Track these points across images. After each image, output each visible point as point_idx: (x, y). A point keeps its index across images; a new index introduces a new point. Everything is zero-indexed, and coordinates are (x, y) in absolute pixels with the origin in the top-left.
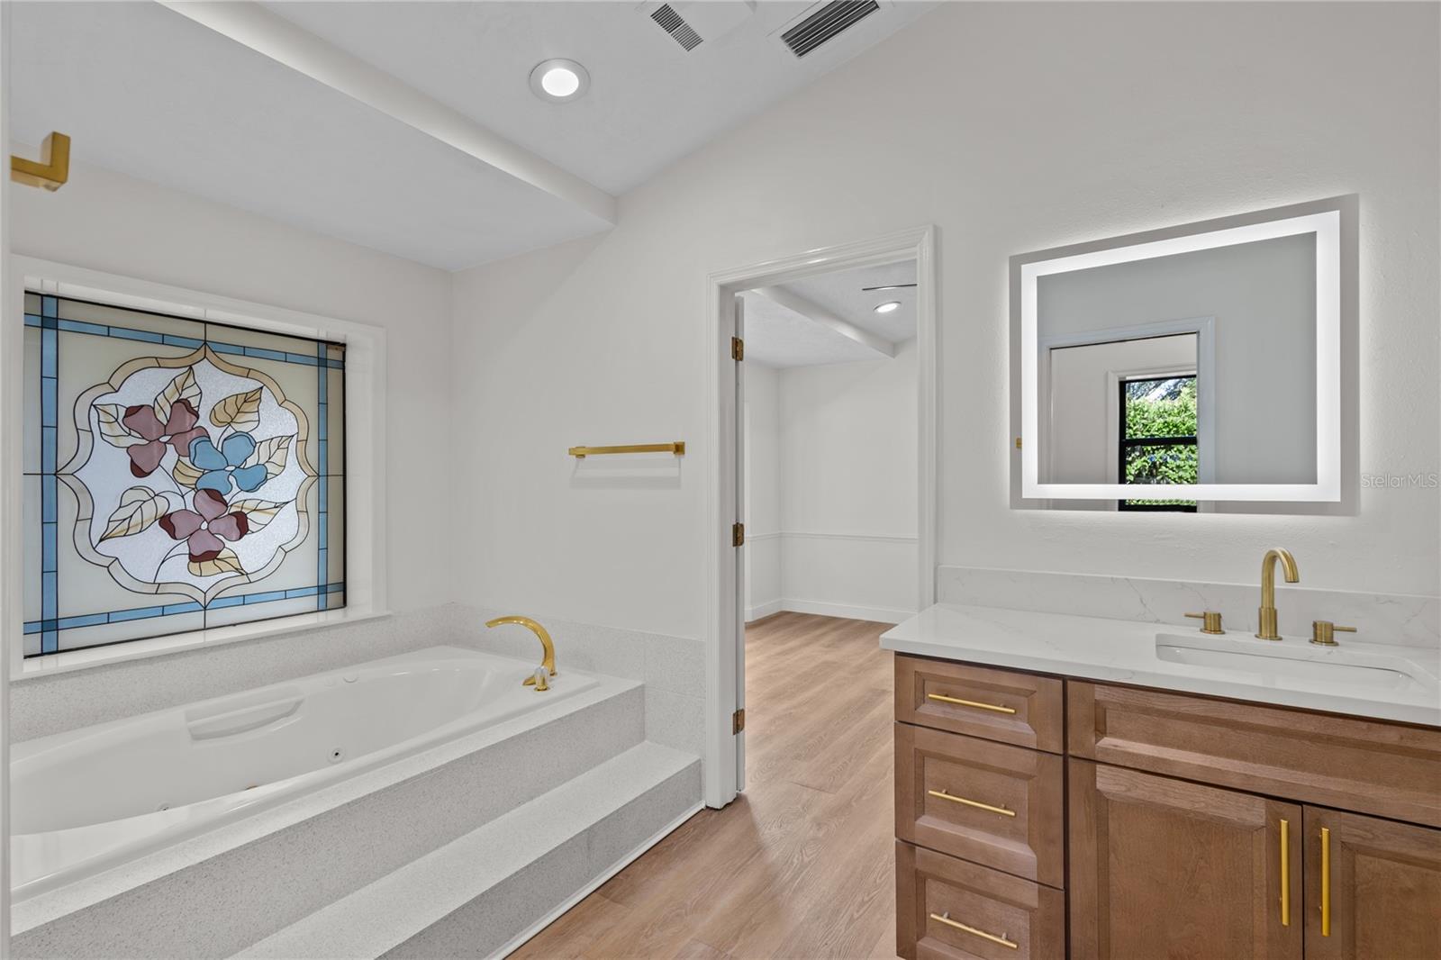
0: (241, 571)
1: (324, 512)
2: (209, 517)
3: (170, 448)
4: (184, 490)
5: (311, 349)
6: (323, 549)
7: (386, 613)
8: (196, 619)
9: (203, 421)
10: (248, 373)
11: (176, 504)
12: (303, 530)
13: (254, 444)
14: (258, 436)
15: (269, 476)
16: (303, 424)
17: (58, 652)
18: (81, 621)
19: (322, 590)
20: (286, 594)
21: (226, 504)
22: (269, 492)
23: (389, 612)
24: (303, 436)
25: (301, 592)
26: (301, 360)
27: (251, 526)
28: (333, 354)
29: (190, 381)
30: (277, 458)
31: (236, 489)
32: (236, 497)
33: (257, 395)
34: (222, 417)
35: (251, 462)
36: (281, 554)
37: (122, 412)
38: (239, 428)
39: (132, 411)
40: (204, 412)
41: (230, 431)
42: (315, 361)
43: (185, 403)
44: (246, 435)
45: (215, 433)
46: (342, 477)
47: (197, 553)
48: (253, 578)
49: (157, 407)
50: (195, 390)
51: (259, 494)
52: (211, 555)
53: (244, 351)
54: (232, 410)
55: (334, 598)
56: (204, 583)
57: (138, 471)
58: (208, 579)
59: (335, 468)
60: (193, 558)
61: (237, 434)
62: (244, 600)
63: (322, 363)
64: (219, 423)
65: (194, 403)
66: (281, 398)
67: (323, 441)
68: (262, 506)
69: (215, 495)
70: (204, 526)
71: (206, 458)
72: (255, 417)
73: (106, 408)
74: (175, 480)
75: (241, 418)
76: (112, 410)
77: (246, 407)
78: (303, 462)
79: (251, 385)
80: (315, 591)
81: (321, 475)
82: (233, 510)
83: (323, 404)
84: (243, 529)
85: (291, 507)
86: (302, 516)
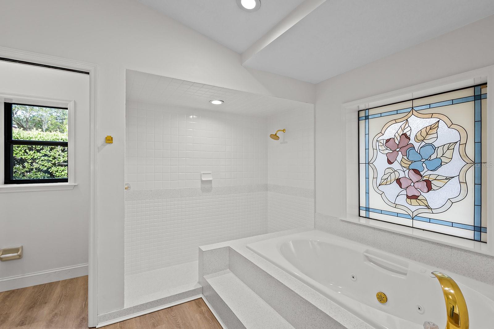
0: (428, 207)
2: (414, 181)
3: (400, 153)
4: (405, 169)
5: (470, 93)
6: (479, 205)
8: (409, 222)
9: (412, 141)
10: (432, 115)
11: (402, 175)
12: (463, 193)
13: (435, 149)
14: (436, 144)
15: (443, 164)
16: (464, 135)
17: (369, 218)
18: (375, 211)
19: (477, 229)
20: (452, 224)
21: (422, 176)
22: (443, 171)
24: (463, 141)
25: (463, 226)
26: (464, 100)
27: (434, 187)
28: (484, 90)
29: (407, 126)
30: (448, 154)
31: (426, 169)
32: (426, 173)
33: (437, 125)
34: (420, 138)
35: (433, 157)
36: (449, 203)
37: (385, 141)
38: (427, 142)
39: (388, 141)
40: (412, 137)
41: (423, 144)
42: (473, 99)
43: (405, 135)
44: (431, 145)
45: (417, 145)
47: (410, 195)
48: (434, 211)
49: (395, 138)
50: (409, 129)
51: (440, 171)
52: (415, 197)
53: (428, 106)
54: (424, 134)
55: (484, 236)
56: (413, 208)
57: (390, 162)
58: (414, 207)
60: (408, 197)
61: (427, 145)
62: (430, 220)
63: (478, 98)
64: (418, 141)
65: (408, 134)
66: (449, 123)
67: (479, 143)
68: (438, 178)
69: (417, 172)
70: (412, 184)
71: (413, 156)
72: (435, 135)
73: (381, 141)
74: (401, 165)
75: (428, 137)
76: (382, 141)
77: (431, 132)
78: (463, 156)
79: (434, 121)
80: (472, 228)
81: (477, 163)
82: (425, 179)
83: (479, 121)
84: (429, 188)
85: (455, 181)
86: (464, 185)
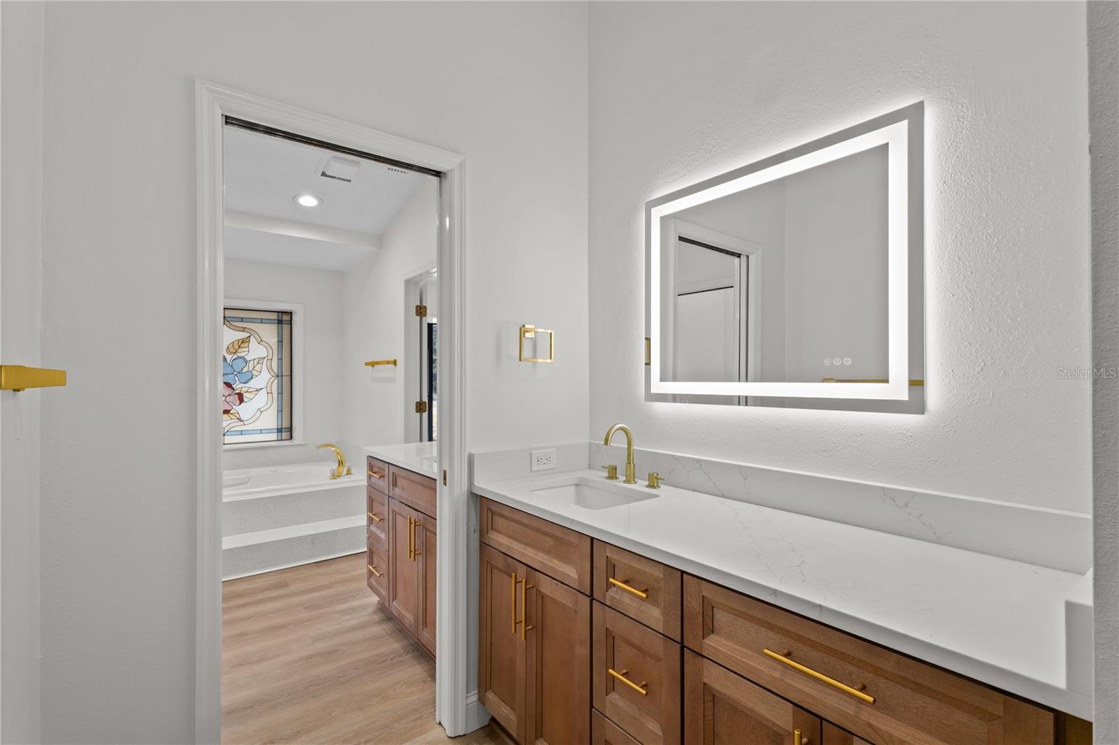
0: (240, 420)
1: (280, 393)
2: (226, 395)
5: (274, 316)
6: (280, 411)
7: (302, 443)
9: (224, 353)
10: (244, 330)
12: (270, 402)
13: (246, 362)
14: (248, 358)
15: (253, 376)
16: (270, 352)
19: (280, 430)
20: (261, 431)
21: (233, 389)
22: (254, 384)
23: (305, 443)
24: (270, 357)
25: (269, 431)
26: (270, 321)
27: (245, 399)
28: (286, 318)
30: (258, 368)
31: (238, 382)
32: (238, 386)
33: (248, 340)
34: (232, 350)
35: (245, 370)
36: (259, 412)
38: (239, 355)
40: (224, 349)
41: (235, 356)
42: (276, 322)
44: (243, 358)
45: (229, 357)
46: (289, 377)
48: (245, 423)
51: (251, 384)
52: (227, 412)
53: (242, 320)
54: (236, 347)
55: (285, 435)
56: (225, 424)
59: (286, 372)
61: (239, 358)
62: (241, 433)
63: (280, 322)
64: (231, 353)
66: (259, 340)
67: (280, 359)
68: (250, 390)
69: (229, 385)
70: (224, 398)
72: (247, 349)
75: (240, 350)
77: (243, 345)
78: (270, 369)
79: (245, 335)
80: (276, 431)
81: (279, 376)
82: (236, 392)
83: (280, 342)
84: (241, 400)
85: (263, 392)
86: (270, 395)
